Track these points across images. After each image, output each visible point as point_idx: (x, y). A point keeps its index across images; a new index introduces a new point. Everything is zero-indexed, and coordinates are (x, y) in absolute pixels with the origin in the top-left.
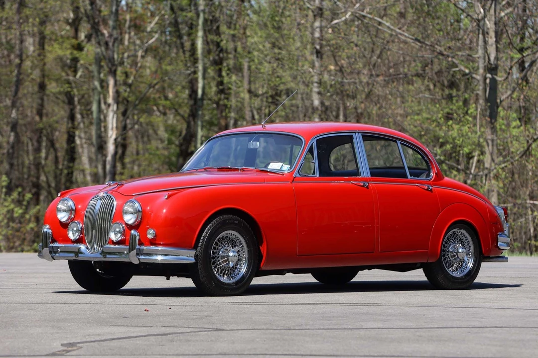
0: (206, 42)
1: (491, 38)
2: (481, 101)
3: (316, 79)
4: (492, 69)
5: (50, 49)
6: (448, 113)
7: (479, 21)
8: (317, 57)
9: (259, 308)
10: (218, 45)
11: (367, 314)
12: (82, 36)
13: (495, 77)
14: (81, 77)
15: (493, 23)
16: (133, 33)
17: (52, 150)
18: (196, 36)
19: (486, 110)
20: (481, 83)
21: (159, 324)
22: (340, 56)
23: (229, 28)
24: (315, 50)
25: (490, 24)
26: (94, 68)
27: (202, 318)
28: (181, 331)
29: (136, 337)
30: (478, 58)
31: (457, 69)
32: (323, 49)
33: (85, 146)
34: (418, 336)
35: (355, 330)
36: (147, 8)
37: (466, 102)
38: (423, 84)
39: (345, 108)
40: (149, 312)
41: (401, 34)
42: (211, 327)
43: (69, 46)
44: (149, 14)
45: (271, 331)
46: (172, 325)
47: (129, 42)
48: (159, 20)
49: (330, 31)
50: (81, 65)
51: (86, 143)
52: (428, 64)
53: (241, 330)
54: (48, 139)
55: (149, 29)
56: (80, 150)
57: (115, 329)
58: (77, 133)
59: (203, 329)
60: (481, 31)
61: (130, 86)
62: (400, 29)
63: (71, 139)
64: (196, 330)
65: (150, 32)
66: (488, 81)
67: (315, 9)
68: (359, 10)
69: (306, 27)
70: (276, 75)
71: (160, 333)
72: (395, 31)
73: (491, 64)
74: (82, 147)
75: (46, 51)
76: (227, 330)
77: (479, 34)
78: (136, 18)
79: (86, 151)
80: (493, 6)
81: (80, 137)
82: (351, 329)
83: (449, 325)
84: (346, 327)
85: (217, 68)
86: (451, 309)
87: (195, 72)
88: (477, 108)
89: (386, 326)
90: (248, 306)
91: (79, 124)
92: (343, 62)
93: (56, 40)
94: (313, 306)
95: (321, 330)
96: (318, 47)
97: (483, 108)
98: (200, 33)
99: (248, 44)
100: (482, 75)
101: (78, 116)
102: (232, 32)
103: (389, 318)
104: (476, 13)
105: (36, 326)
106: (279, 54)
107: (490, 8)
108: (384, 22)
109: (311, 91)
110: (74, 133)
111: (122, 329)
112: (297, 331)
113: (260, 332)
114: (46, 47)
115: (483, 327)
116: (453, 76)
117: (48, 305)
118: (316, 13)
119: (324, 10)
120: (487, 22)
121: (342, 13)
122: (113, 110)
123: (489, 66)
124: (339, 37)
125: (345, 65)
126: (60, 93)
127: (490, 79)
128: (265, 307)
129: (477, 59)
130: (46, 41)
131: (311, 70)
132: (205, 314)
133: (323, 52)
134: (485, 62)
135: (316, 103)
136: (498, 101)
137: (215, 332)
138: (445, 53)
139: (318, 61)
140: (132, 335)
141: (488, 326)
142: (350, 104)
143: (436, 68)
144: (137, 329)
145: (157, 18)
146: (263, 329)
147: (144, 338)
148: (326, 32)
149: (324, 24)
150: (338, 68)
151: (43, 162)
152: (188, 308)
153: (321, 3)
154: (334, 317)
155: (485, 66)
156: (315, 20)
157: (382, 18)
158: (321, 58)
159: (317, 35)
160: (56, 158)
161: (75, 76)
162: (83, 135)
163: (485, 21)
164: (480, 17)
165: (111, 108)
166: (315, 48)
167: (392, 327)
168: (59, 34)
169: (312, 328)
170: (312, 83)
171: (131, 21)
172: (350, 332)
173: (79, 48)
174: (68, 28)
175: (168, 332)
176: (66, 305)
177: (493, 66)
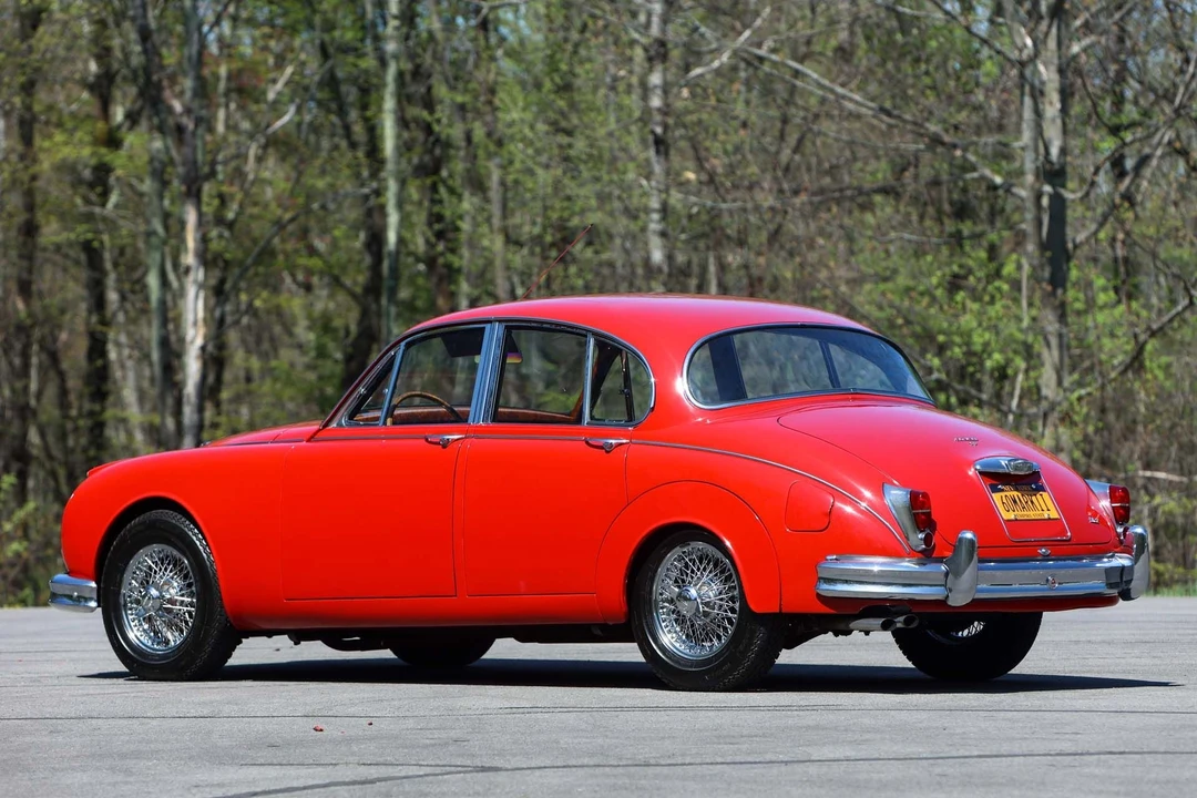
0: (403, 122)
1: (1051, 103)
2: (1031, 247)
3: (655, 203)
4: (1054, 174)
5: (46, 144)
6: (955, 276)
7: (1022, 64)
8: (658, 152)
9: (571, 718)
10: (428, 129)
11: (817, 727)
12: (119, 114)
13: (1062, 191)
14: (117, 206)
15: (1053, 68)
16: (233, 106)
17: (52, 374)
18: (380, 109)
19: (1042, 267)
20: (1030, 205)
21: (351, 759)
22: (707, 149)
23: (453, 88)
24: (651, 138)
25: (1047, 73)
26: (147, 186)
27: (446, 744)
28: (403, 774)
29: (305, 788)
30: (1023, 149)
31: (975, 175)
32: (670, 134)
33: (130, 364)
34: (939, 775)
35: (795, 765)
36: (265, 49)
37: (993, 251)
38: (898, 211)
39: (723, 267)
40: (324, 733)
41: (844, 97)
42: (469, 763)
43: (87, 138)
44: (271, 61)
45: (607, 769)
46: (381, 760)
47: (228, 127)
48: (293, 74)
49: (685, 93)
50: (118, 179)
51: (130, 357)
52: (909, 164)
53: (539, 768)
54: (42, 348)
55: (271, 96)
56: (118, 374)
57: (254, 772)
58: (111, 335)
59: (453, 769)
60: (1027, 89)
61: (231, 225)
62: (843, 85)
63: (97, 347)
64: (438, 770)
65: (275, 102)
66: (1045, 201)
67: (650, 45)
68: (751, 45)
69: (630, 86)
70: (562, 194)
71: (359, 779)
72: (832, 91)
73: (1051, 163)
74: (123, 366)
75: (35, 149)
76: (507, 770)
77: (1022, 94)
78: (240, 72)
79: (131, 375)
80: (1054, 30)
81: (118, 345)
82: (786, 763)
83: (1005, 749)
84: (774, 758)
85: (429, 181)
86: (1002, 714)
87: (378, 193)
88: (1022, 264)
89: (863, 754)
90: (546, 716)
91: (114, 315)
92: (716, 162)
93: (60, 125)
94: (691, 713)
95: (719, 766)
96: (659, 130)
97: (1036, 262)
98: (389, 104)
99: (500, 126)
100: (1032, 188)
101: (112, 296)
102: (459, 99)
103: (868, 736)
104: (1017, 48)
105: (73, 769)
106: (570, 146)
107: (1047, 34)
108: (809, 72)
109: (644, 229)
110: (105, 335)
111: (272, 772)
112: (666, 770)
113: (580, 772)
114: (38, 141)
115: (1082, 754)
116: (964, 190)
117: (94, 721)
118: (652, 53)
119: (670, 46)
120: (1041, 68)
121: (712, 52)
122: (195, 281)
123: (1048, 166)
124: (704, 106)
125: (720, 170)
126: (71, 244)
127: (1051, 197)
128: (584, 715)
129: (1019, 151)
130: (37, 126)
131: (644, 182)
132: (453, 734)
133: (670, 141)
134: (1037, 159)
135: (657, 256)
136: (1070, 246)
137: (481, 774)
138: (947, 139)
139: (658, 162)
140: (295, 784)
141: (1092, 751)
142: (733, 258)
143: (926, 173)
144: (304, 771)
145: (289, 70)
146: (587, 766)
147: (322, 790)
148: (678, 95)
149: (670, 77)
150: (704, 177)
151: (33, 402)
152: (410, 723)
153: (663, 31)
154: (742, 736)
155: (1037, 168)
156: (651, 70)
157: (801, 60)
158: (667, 154)
159: (656, 102)
160: (63, 392)
161: (103, 205)
162: (123, 339)
163: (1036, 66)
164: (1025, 56)
165: (191, 277)
166: (653, 132)
167: (877, 756)
168: (66, 111)
169: (698, 760)
170: (647, 211)
171: (230, 77)
172: (783, 768)
173: (112, 141)
174: (85, 95)
175: (375, 776)
176: (134, 720)
177: (1057, 167)
